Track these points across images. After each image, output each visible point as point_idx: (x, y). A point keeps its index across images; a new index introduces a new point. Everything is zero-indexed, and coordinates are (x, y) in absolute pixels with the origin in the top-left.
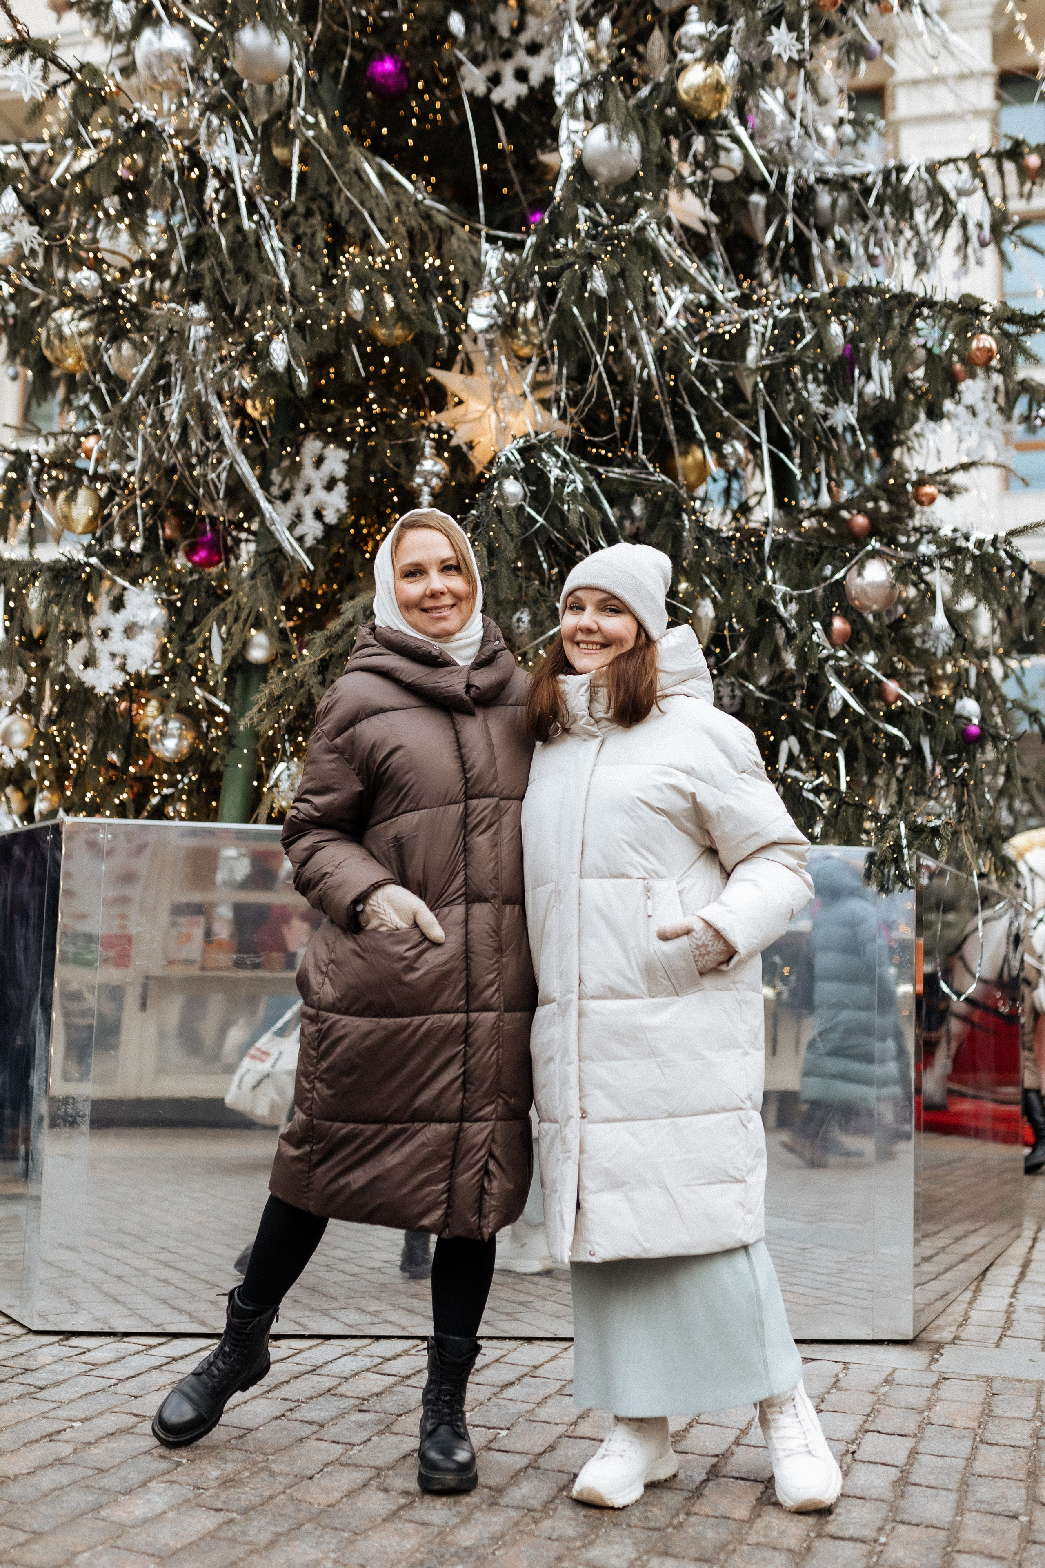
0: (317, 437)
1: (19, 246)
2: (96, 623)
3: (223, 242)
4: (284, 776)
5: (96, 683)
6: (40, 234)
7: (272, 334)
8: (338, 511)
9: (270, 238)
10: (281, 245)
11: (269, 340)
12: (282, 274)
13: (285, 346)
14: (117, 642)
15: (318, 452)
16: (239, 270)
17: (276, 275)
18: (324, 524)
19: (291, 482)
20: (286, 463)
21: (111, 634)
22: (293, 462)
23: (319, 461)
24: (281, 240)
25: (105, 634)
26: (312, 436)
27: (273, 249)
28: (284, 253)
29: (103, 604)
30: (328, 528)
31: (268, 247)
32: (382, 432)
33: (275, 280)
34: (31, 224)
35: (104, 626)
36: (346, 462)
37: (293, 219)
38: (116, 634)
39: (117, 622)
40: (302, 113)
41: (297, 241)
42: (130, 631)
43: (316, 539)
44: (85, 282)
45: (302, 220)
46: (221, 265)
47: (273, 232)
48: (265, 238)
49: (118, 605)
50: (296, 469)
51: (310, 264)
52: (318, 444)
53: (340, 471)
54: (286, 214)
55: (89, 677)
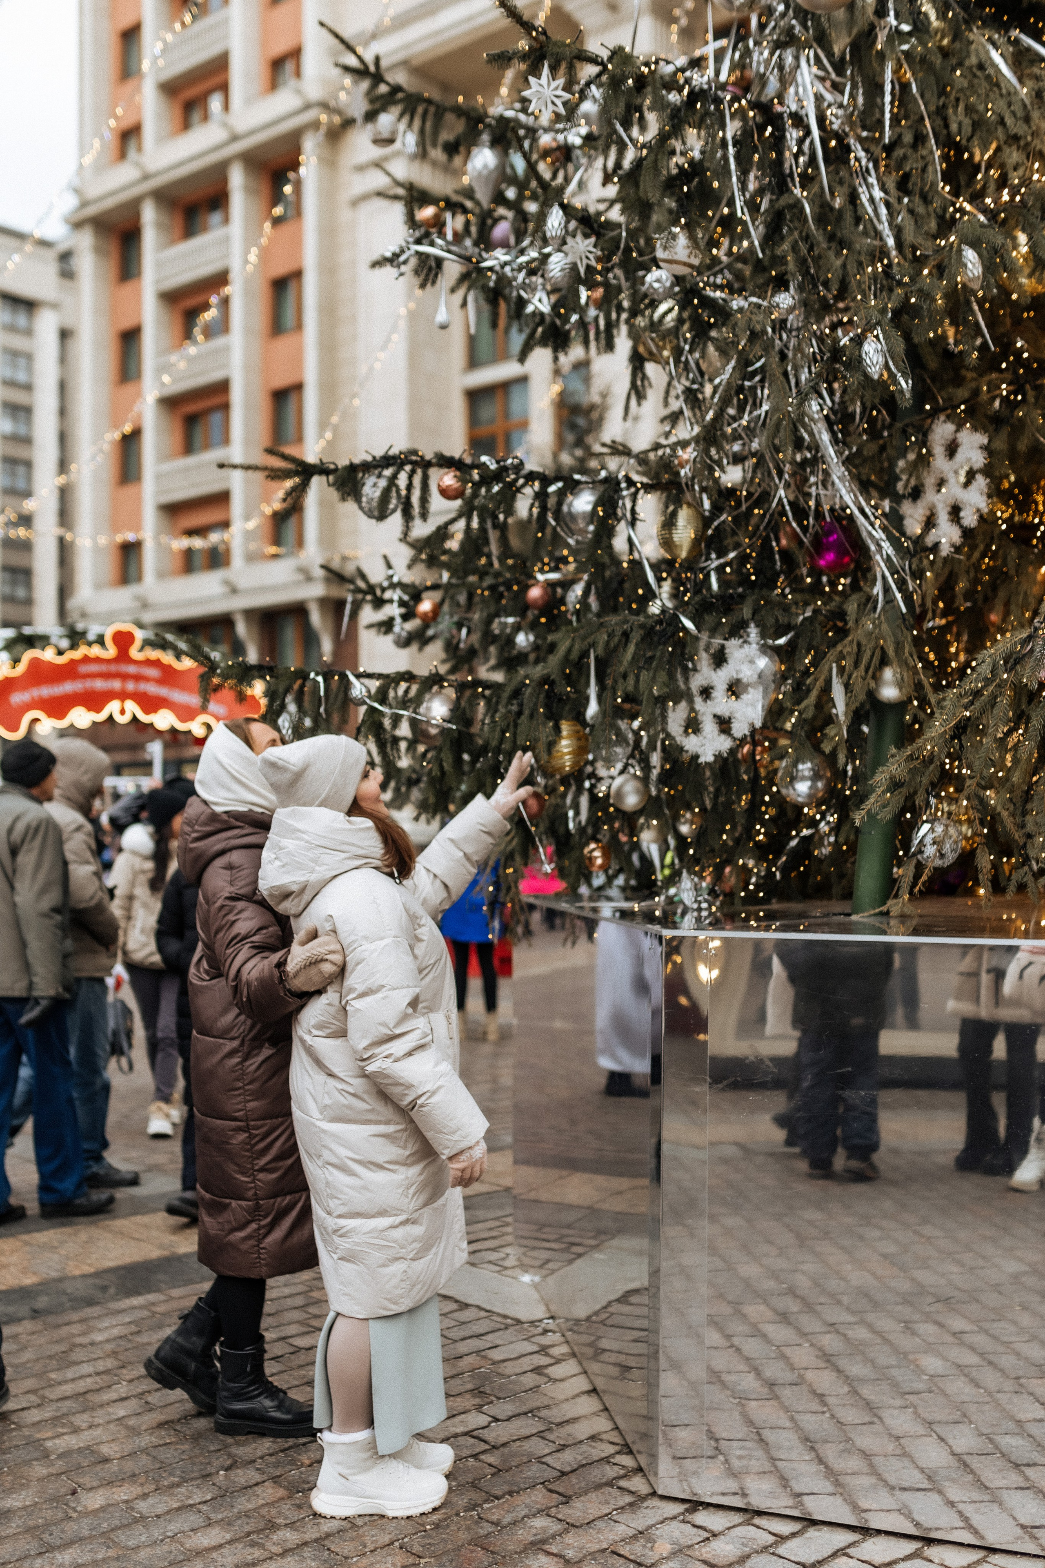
0: (948, 418)
1: (574, 267)
2: (697, 682)
3: (808, 210)
4: (928, 840)
5: (700, 751)
6: (595, 246)
7: (864, 332)
8: (978, 510)
9: (869, 186)
10: (882, 195)
11: (858, 341)
12: (885, 228)
13: (882, 345)
14: (721, 703)
15: (950, 437)
16: (831, 237)
17: (878, 235)
18: (961, 527)
19: (918, 478)
20: (911, 456)
21: (714, 694)
22: (920, 454)
23: (952, 449)
24: (883, 188)
25: (706, 692)
26: (942, 418)
27: (872, 200)
28: (888, 205)
29: (704, 660)
30: (967, 533)
31: (864, 198)
32: (1031, 399)
33: (877, 243)
34: (586, 236)
35: (705, 683)
36: (985, 448)
37: (899, 152)
38: (719, 693)
39: (720, 679)
40: (894, 23)
41: (903, 185)
42: (735, 689)
43: (953, 545)
44: (656, 285)
45: (910, 152)
46: (807, 238)
47: (872, 180)
48: (862, 190)
49: (719, 659)
50: (924, 461)
51: (921, 210)
52: (950, 427)
53: (978, 459)
54: (889, 149)
55: (691, 744)
